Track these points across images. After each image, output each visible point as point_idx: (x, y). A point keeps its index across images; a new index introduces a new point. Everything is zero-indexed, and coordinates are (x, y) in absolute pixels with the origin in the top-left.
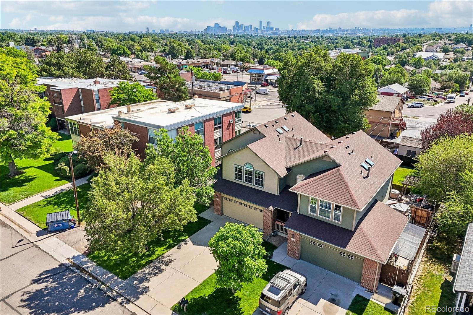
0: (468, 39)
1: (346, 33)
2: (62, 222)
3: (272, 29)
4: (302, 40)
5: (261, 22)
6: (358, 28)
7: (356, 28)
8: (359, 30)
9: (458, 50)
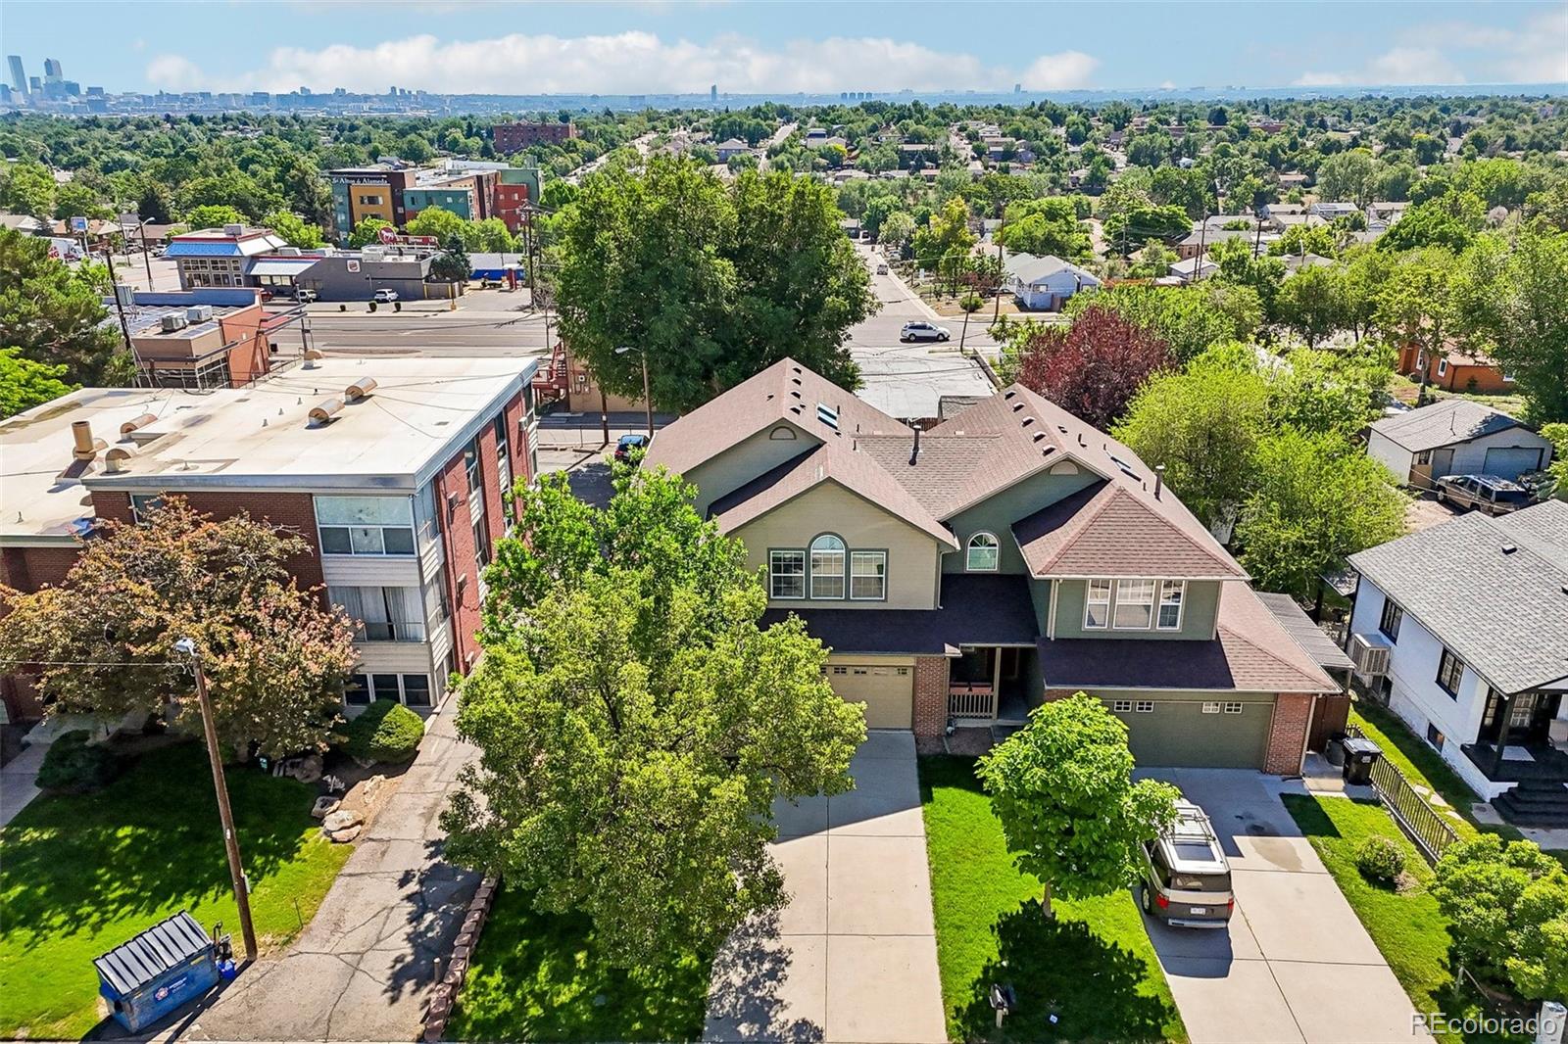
0: (746, 127)
1: (366, 107)
2: (183, 970)
3: (73, 88)
4: (225, 129)
5: (15, 62)
6: (402, 91)
7: (393, 89)
8: (405, 96)
9: (738, 157)
